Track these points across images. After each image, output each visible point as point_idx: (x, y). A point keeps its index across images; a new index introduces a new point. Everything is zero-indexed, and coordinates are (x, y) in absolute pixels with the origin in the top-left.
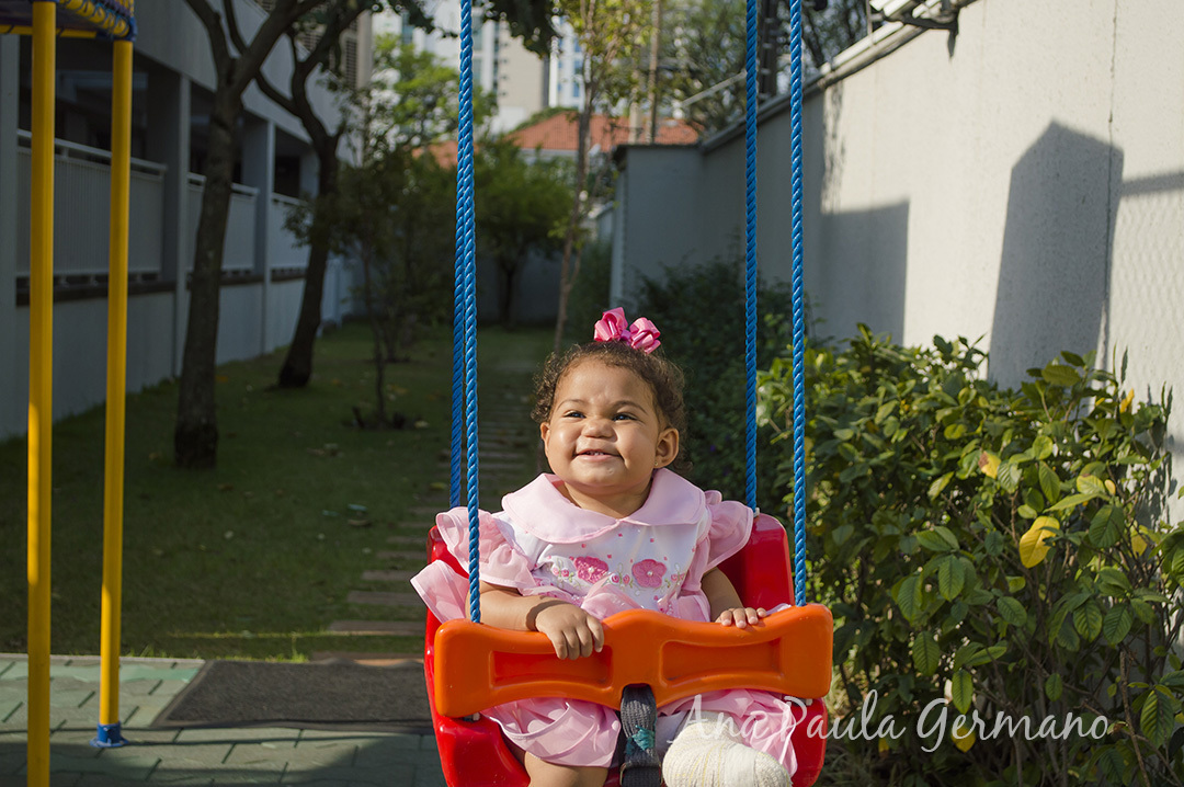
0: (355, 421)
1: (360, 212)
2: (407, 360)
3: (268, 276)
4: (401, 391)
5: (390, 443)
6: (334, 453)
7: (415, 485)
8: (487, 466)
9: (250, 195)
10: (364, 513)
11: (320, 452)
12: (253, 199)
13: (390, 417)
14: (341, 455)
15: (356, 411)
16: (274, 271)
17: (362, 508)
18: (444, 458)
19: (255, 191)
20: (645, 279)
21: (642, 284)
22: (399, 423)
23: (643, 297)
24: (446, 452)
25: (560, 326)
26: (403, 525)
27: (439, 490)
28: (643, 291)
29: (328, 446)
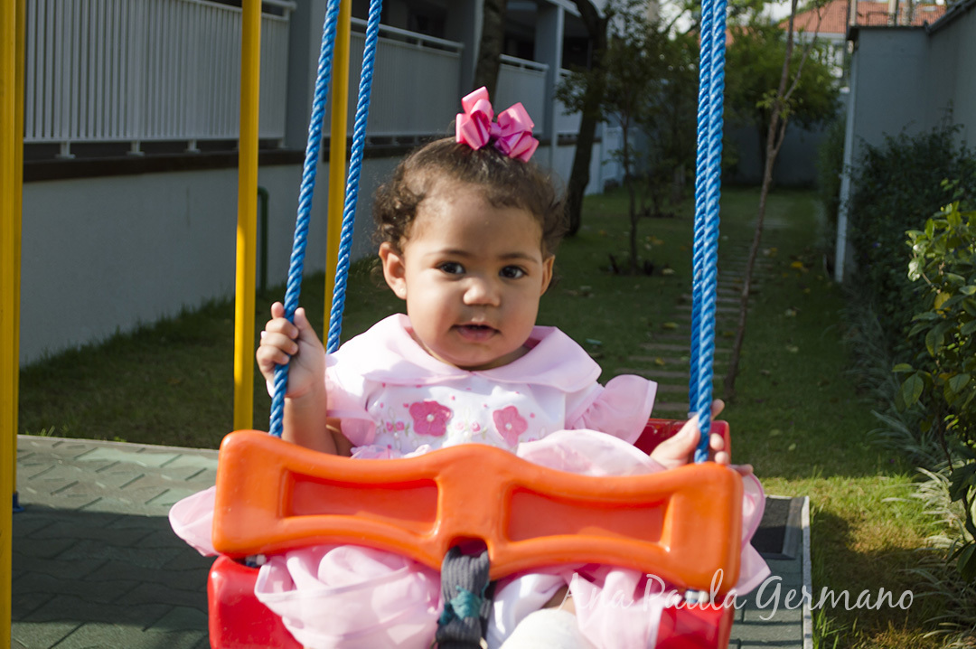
0: (611, 267)
1: (621, 85)
2: (671, 216)
3: (555, 140)
4: (658, 242)
5: (637, 287)
6: (586, 294)
7: (650, 325)
8: (723, 310)
9: (540, 70)
10: (599, 346)
11: (574, 293)
12: (544, 74)
13: (641, 265)
14: (591, 296)
15: (612, 258)
16: (561, 136)
17: (598, 342)
18: (682, 302)
19: (545, 66)
20: (869, 147)
21: (867, 152)
22: (649, 270)
23: (867, 163)
24: (685, 296)
25: (765, 187)
26: (632, 358)
27: (671, 329)
28: (867, 157)
29: (583, 288)
